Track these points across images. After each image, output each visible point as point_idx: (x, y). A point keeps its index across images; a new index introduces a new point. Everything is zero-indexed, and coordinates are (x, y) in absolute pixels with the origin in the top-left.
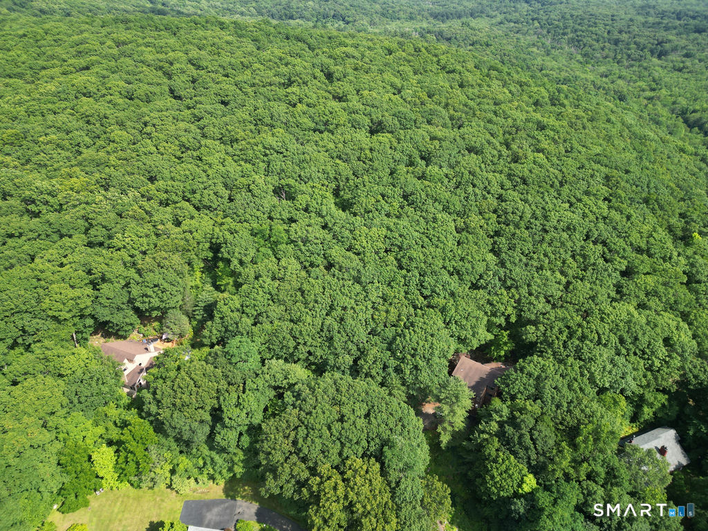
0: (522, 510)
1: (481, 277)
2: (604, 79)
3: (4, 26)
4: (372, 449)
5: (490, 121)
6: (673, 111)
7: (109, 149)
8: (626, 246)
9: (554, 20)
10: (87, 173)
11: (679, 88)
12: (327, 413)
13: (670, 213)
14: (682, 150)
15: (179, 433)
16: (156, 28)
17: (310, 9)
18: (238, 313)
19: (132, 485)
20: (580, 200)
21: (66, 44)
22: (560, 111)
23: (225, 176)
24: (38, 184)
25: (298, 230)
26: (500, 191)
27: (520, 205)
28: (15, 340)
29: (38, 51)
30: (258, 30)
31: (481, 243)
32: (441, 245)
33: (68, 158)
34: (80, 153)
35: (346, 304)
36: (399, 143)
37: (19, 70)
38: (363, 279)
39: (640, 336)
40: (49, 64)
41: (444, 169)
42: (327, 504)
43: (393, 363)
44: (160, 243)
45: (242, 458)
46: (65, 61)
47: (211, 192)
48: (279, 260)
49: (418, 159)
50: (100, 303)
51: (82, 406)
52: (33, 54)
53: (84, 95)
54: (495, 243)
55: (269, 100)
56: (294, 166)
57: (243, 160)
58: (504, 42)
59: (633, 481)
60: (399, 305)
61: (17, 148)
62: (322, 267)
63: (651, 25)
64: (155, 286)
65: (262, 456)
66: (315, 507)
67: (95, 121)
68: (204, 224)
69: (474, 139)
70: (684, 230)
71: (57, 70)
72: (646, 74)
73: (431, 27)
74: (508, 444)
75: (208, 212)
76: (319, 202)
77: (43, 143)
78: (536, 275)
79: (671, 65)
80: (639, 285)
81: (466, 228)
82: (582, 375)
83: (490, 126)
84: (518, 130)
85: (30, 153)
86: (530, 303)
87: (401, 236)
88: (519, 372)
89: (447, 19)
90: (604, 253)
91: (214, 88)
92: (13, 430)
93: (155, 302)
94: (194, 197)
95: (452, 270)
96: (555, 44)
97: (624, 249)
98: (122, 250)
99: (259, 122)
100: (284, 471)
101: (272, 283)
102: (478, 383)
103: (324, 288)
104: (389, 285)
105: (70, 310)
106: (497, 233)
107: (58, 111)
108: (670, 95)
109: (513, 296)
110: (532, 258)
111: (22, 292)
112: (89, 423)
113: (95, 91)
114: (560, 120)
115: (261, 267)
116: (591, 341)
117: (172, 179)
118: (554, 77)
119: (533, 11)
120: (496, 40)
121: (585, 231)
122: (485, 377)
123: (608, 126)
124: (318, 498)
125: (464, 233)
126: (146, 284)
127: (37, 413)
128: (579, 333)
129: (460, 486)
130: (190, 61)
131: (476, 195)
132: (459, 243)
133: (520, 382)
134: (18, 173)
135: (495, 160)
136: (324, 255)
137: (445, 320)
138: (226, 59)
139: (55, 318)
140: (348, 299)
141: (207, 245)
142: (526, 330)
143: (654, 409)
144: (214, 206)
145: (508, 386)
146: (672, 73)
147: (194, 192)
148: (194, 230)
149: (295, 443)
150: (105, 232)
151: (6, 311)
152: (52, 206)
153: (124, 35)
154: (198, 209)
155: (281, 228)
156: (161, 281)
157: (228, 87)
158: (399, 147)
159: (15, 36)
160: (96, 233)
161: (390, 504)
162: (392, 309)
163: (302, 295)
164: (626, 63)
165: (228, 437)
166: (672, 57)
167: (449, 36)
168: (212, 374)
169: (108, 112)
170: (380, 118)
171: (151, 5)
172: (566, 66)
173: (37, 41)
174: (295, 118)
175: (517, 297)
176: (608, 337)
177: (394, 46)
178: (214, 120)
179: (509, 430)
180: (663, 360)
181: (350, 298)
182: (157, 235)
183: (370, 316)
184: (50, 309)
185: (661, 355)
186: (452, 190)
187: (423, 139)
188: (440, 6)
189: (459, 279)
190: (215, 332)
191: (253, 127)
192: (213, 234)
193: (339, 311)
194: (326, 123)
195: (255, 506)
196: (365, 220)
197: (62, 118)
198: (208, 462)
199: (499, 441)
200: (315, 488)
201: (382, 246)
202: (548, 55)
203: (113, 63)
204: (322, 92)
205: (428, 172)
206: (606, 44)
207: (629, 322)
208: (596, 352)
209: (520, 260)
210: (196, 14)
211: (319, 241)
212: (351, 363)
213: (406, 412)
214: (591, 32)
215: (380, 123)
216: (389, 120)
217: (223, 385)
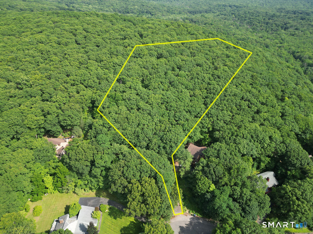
0: (209, 197)
1: (199, 113)
2: (261, 39)
3: (6, 15)
4: (152, 175)
5: (207, 54)
6: (289, 52)
7: (50, 64)
8: (257, 102)
9: (241, 14)
10: (41, 73)
11: (292, 43)
12: (135, 161)
13: (277, 90)
14: (289, 67)
15: (78, 170)
16: (70, 16)
17: (136, 9)
18: (102, 126)
19: (59, 192)
20: (240, 85)
21: (33, 22)
22: (237, 51)
23: (97, 74)
24: (22, 77)
25: (126, 95)
26: (209, 81)
27: (216, 86)
28: (13, 136)
29: (21, 25)
30: (112, 17)
31: (200, 101)
32: (183, 101)
33: (34, 67)
34: (39, 65)
35: (145, 123)
36: (169, 62)
37: (13, 33)
38: (152, 114)
39: (259, 135)
40: (25, 30)
41: (186, 72)
42: (134, 193)
43: (162, 145)
44: (71, 100)
45: (102, 180)
46: (32, 29)
47: (92, 81)
48: (118, 107)
49: (176, 69)
50: (47, 123)
51: (40, 161)
52: (19, 27)
53: (40, 43)
54: (205, 101)
55: (116, 45)
56: (126, 70)
57: (105, 68)
58: (219, 23)
59: (252, 187)
60: (166, 124)
61: (13, 63)
62: (135, 109)
63: (282, 16)
64: (69, 116)
65: (110, 177)
66: (130, 195)
67: (45, 53)
68: (89, 93)
69: (199, 61)
70: (282, 96)
71: (29, 33)
72: (279, 36)
73: (188, 17)
74: (205, 174)
75: (90, 88)
76: (135, 85)
77: (24, 61)
78: (220, 112)
79: (289, 33)
80: (261, 116)
81: (194, 95)
82: (236, 149)
83: (206, 56)
84: (218, 57)
85: (18, 65)
86: (217, 123)
87: (168, 98)
88: (211, 148)
89: (195, 13)
90: (249, 104)
91: (94, 40)
92: (14, 167)
93: (69, 122)
94: (85, 83)
95: (187, 110)
96: (241, 24)
97: (256, 103)
98: (56, 102)
99: (112, 54)
100: (118, 182)
101: (115, 115)
102: (196, 153)
103: (136, 117)
104: (162, 116)
105: (35, 125)
106: (206, 97)
107: (30, 49)
108: (288, 46)
109: (211, 120)
110: (219, 106)
111: (17, 117)
112: (43, 167)
113: (45, 41)
114: (236, 54)
115: (111, 109)
116: (240, 137)
117: (76, 75)
118: (239, 38)
119: (232, 10)
120: (216, 22)
121: (241, 96)
122: (199, 151)
123: (257, 57)
124: (131, 191)
125: (193, 97)
126: (65, 115)
127: (23, 162)
128: (236, 134)
129: (188, 192)
130: (84, 29)
131: (198, 82)
132: (191, 101)
133: (211, 151)
134: (14, 73)
135: (208, 69)
136: (137, 105)
137: (183, 129)
138: (98, 29)
139: (29, 128)
140: (145, 121)
141: (90, 101)
142: (215, 133)
143: (265, 164)
144: (93, 86)
145: (207, 153)
146: (290, 36)
147: (85, 80)
148: (84, 95)
149: (123, 172)
150: (49, 95)
151: (10, 124)
152: (28, 86)
153: (56, 19)
154: (86, 87)
155: (120, 95)
156: (71, 114)
157: (99, 39)
158: (168, 64)
159: (11, 19)
160: (45, 96)
161: (158, 193)
162: (163, 125)
163: (127, 120)
164: (270, 32)
165: (97, 171)
166: (290, 30)
167: (195, 21)
168: (91, 148)
169: (50, 50)
170: (161, 52)
171: (68, 7)
172: (245, 33)
173: (20, 21)
174: (126, 52)
175: (212, 120)
176: (247, 135)
177: (169, 24)
178: (93, 53)
179: (206, 168)
180: (268, 144)
181: (146, 121)
182: (70, 97)
183: (154, 128)
184: (27, 124)
185: (267, 142)
186: (189, 80)
187: (179, 61)
188: (192, 8)
189: (190, 114)
190: (92, 134)
191: (109, 56)
192: (92, 97)
193: (142, 126)
194: (139, 54)
195: (107, 199)
196: (154, 92)
197: (31, 52)
198: (89, 182)
199: (202, 173)
200: (130, 188)
201: (160, 101)
202: (238, 29)
203: (52, 30)
204: (138, 42)
205: (180, 73)
206: (263, 24)
207: (256, 130)
208: (242, 141)
209: (215, 107)
210: (87, 11)
211: (135, 100)
212: (146, 145)
213: (166, 162)
214: (257, 19)
215: (161, 54)
216: (165, 53)
217: (95, 152)
